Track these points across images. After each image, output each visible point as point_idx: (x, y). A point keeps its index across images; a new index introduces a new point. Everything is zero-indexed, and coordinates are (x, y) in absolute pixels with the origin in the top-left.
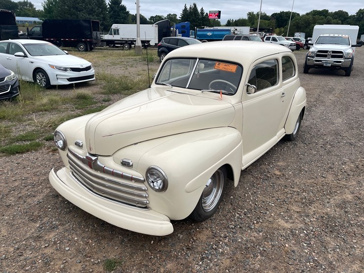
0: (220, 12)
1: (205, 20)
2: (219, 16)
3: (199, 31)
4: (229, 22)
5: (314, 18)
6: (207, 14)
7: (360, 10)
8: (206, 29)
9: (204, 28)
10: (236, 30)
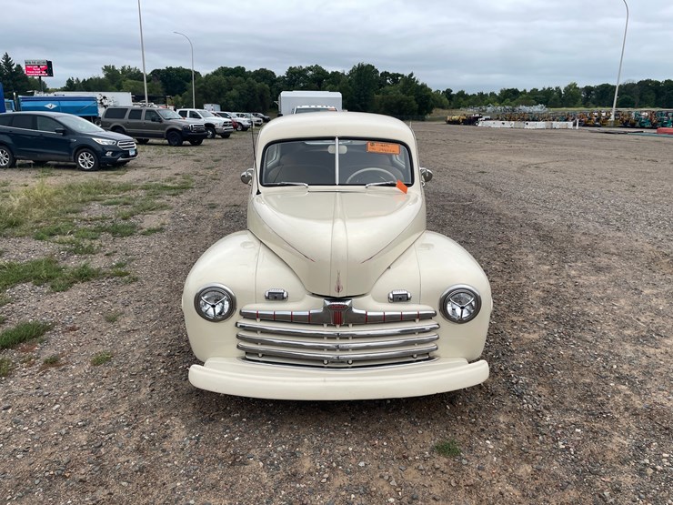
0: (49, 64)
1: (19, 79)
2: (49, 72)
3: (24, 100)
4: (70, 82)
5: (227, 80)
6: (19, 66)
7: (291, 68)
8: (38, 95)
9: (33, 94)
10: (104, 98)
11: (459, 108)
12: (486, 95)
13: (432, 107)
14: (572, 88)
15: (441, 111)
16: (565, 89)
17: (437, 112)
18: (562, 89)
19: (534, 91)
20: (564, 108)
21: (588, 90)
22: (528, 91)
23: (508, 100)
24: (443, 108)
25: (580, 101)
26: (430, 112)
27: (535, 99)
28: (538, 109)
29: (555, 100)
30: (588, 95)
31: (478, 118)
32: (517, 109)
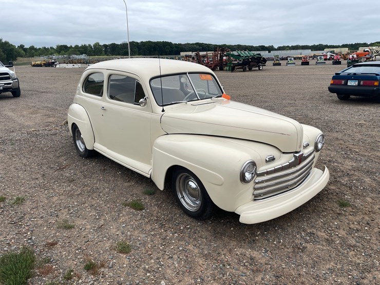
11: (33, 56)
12: (48, 49)
13: (16, 56)
14: (97, 45)
15: (21, 59)
16: (94, 45)
17: (20, 59)
18: (92, 46)
19: (77, 47)
20: (97, 56)
21: (105, 46)
22: (73, 46)
23: (63, 52)
24: (22, 56)
25: (103, 53)
26: (16, 60)
27: (79, 51)
28: (83, 56)
29: (90, 51)
30: (106, 49)
31: (54, 62)
32: (71, 57)
